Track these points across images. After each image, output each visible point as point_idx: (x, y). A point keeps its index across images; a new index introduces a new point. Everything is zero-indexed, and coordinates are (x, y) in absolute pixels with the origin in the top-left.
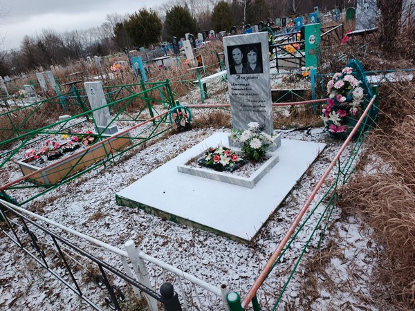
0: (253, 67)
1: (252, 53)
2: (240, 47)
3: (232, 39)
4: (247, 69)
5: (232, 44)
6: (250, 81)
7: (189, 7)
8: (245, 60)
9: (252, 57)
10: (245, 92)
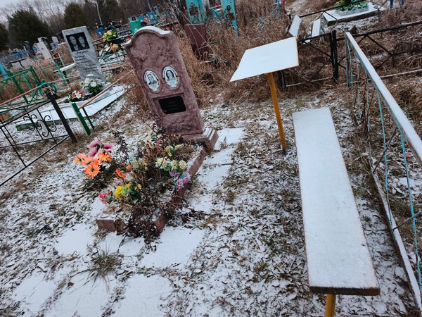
0: (84, 46)
1: (81, 38)
2: (74, 35)
3: (68, 32)
4: (81, 48)
5: (69, 34)
6: (84, 54)
7: (35, 10)
8: (78, 43)
9: (81, 40)
10: (83, 61)
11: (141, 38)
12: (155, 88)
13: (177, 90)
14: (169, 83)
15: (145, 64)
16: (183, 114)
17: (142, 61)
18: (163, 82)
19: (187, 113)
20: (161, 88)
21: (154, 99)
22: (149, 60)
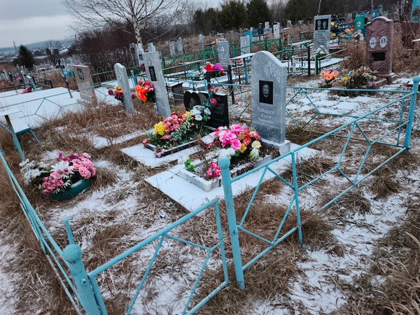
0: (324, 27)
1: (325, 22)
4: (322, 28)
6: (323, 33)
8: (322, 25)
9: (324, 24)
10: (320, 37)
11: (377, 22)
12: (373, 46)
13: (384, 48)
14: (381, 45)
15: (373, 34)
16: (382, 62)
17: (372, 32)
18: (378, 43)
19: (385, 61)
20: (376, 47)
21: (370, 52)
22: (376, 32)
